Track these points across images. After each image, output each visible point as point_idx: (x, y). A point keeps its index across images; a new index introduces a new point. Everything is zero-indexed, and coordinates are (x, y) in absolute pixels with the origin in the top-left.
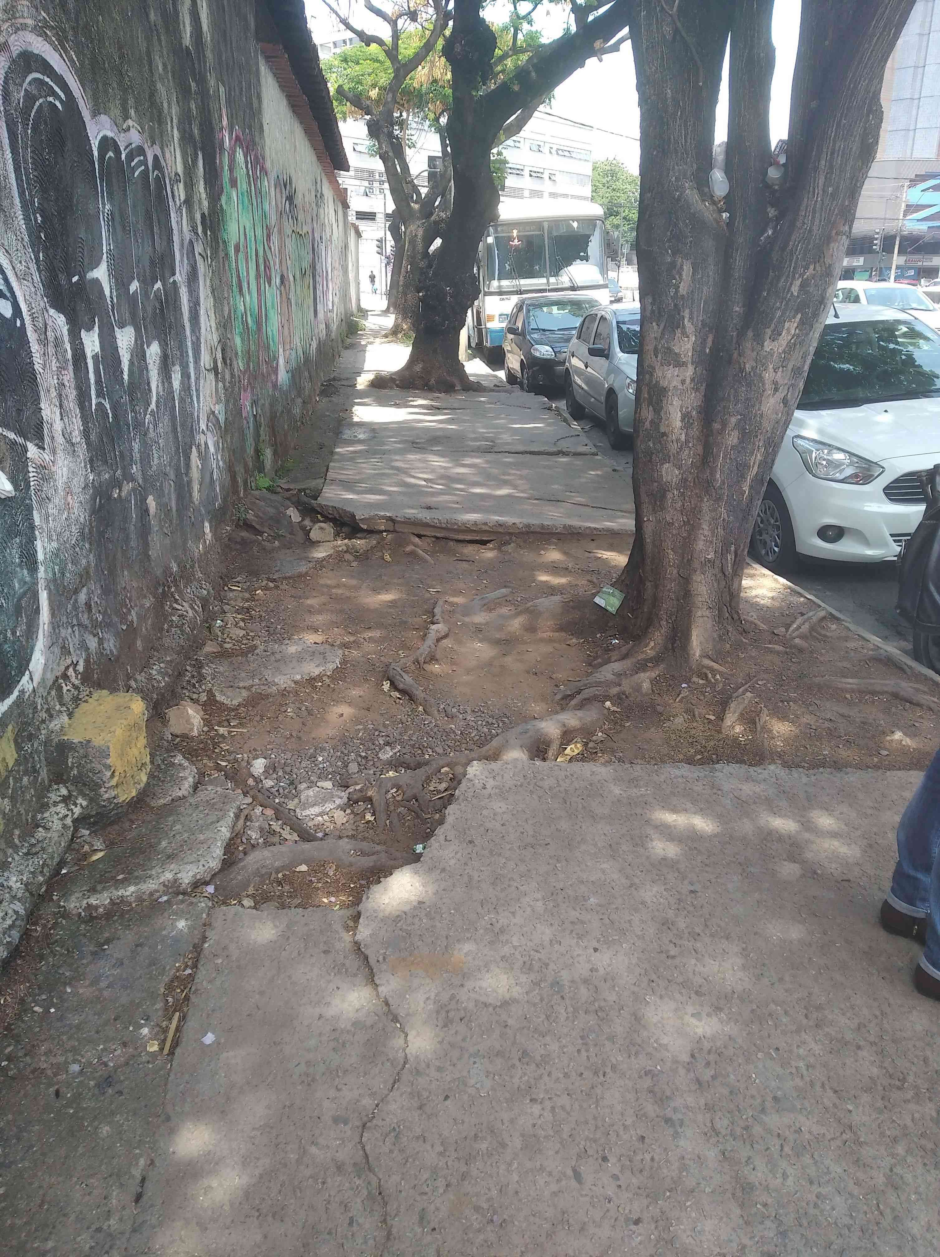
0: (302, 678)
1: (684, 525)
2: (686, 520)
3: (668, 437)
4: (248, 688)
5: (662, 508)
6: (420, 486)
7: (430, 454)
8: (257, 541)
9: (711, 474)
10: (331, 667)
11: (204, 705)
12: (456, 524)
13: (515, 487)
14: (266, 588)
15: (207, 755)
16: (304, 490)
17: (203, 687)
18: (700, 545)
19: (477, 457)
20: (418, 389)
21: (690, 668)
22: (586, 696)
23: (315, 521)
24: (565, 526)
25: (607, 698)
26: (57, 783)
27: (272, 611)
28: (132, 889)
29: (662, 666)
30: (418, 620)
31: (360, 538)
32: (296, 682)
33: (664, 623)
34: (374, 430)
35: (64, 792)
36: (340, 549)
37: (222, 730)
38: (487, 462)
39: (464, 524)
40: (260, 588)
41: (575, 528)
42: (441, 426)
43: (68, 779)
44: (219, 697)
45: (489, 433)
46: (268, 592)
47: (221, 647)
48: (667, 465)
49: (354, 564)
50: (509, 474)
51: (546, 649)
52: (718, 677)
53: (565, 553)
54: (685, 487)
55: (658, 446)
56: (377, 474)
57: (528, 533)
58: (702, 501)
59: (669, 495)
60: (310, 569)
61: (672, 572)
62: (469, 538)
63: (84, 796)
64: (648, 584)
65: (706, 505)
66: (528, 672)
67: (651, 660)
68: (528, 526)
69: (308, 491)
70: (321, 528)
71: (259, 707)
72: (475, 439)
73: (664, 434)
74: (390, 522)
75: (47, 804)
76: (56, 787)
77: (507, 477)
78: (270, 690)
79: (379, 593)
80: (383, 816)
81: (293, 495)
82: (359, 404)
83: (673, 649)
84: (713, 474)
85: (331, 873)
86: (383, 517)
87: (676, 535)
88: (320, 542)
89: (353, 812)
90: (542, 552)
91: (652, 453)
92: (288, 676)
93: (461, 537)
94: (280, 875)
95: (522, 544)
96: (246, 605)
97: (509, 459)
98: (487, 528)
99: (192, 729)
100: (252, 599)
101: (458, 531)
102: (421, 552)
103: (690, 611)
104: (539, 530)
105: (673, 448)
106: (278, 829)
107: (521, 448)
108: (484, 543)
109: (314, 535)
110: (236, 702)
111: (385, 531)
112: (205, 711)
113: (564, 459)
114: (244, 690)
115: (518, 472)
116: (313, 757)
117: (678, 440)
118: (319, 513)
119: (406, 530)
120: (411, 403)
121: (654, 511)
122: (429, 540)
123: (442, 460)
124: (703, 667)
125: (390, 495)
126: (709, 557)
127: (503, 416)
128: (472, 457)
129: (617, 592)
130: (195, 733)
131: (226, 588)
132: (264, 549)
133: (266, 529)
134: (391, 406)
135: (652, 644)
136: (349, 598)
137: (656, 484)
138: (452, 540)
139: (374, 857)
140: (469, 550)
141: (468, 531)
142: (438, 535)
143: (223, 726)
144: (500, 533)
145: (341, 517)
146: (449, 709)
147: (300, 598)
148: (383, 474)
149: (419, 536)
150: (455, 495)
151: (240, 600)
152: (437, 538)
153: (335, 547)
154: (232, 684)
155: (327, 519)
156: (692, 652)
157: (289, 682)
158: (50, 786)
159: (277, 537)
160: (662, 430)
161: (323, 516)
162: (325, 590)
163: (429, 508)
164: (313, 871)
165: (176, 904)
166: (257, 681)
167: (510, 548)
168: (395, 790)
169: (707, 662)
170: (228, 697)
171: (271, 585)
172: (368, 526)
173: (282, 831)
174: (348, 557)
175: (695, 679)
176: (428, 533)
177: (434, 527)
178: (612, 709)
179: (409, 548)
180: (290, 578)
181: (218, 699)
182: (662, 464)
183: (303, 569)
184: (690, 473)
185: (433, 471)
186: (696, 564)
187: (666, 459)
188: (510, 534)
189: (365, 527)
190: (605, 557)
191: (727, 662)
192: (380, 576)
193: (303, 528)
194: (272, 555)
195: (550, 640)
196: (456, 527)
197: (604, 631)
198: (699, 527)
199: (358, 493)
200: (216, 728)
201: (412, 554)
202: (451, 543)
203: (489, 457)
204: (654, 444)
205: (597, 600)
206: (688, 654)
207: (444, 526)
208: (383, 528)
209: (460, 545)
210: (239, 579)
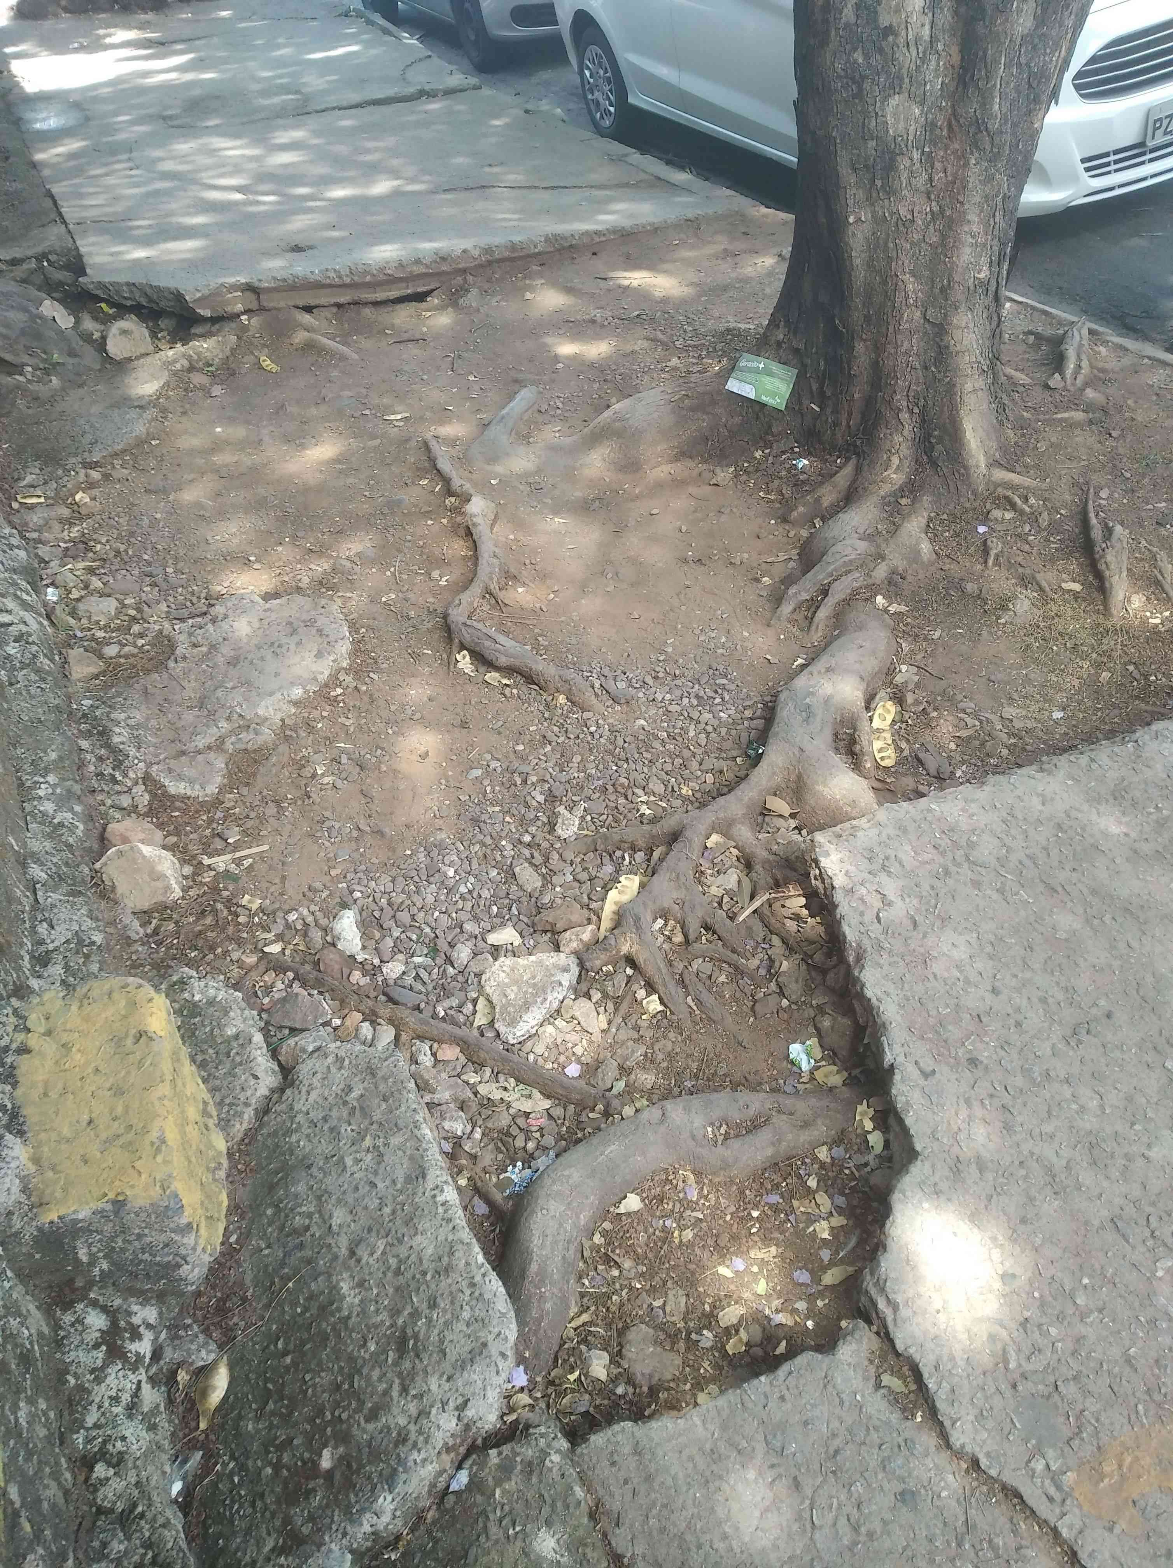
0: (306, 692)
1: (933, 219)
2: (936, 209)
3: (896, 35)
4: (218, 746)
5: (890, 192)
6: (236, 203)
7: (210, 135)
8: (18, 387)
9: (983, 105)
10: (344, 650)
11: (151, 812)
12: (366, 272)
13: (395, 174)
14: (91, 485)
15: (230, 939)
16: (44, 256)
17: (132, 775)
18: (966, 255)
19: (296, 127)
20: (104, 11)
21: (975, 493)
22: (841, 596)
23: (106, 320)
24: (547, 239)
25: (874, 589)
26: (68, 1306)
27: (132, 534)
28: (386, 1502)
29: (926, 499)
30: (415, 491)
31: (204, 336)
32: (296, 703)
33: (905, 416)
34: (77, 106)
35: (97, 1321)
36: (178, 366)
37: (221, 862)
38: (316, 133)
39: (381, 270)
40: (78, 488)
41: (564, 238)
42: (189, 76)
43: (90, 1284)
44: (175, 788)
45: (280, 77)
46: (95, 492)
47: (101, 656)
48: (895, 100)
49: (217, 390)
50: (368, 151)
51: (680, 503)
52: (1032, 501)
53: (569, 290)
54: (933, 143)
55: (877, 61)
56: (148, 195)
57: (490, 263)
58: (966, 164)
59: (903, 163)
60: (150, 422)
61: (912, 317)
62: (394, 294)
63: (145, 1299)
64: (860, 347)
65: (974, 174)
66: (685, 561)
67: (901, 492)
68: (488, 251)
69: (53, 258)
70: (124, 332)
71: (260, 782)
72: (265, 93)
73: (889, 30)
74: (248, 293)
75: (81, 1388)
76: (68, 1318)
77: (369, 158)
78: (260, 740)
79: (303, 446)
80: (677, 992)
81: (32, 272)
82: (18, 56)
83: (934, 464)
84: (985, 104)
85: (693, 1195)
86: (234, 288)
87: (918, 244)
88: (129, 360)
89: (605, 995)
90: (528, 296)
91: (863, 78)
92: (278, 695)
93: (381, 296)
94: (598, 1239)
95: (486, 286)
96: (75, 532)
97: (347, 122)
98: (422, 270)
99: (168, 888)
100: (77, 515)
101: (373, 286)
102: (325, 341)
103: (951, 386)
104: (507, 254)
105: (907, 58)
106: (497, 1095)
107: (355, 97)
108: (420, 297)
109: (116, 347)
110: (212, 789)
111: (243, 313)
112: (160, 826)
113: (434, 106)
114: (212, 755)
115: (381, 144)
116: (432, 871)
117: (918, 39)
118: (102, 300)
119: (282, 304)
120: (108, 41)
121: (870, 201)
122: (326, 313)
123: (238, 142)
124: (997, 485)
125: (206, 235)
126: (982, 275)
127: (281, 40)
128: (285, 128)
129: (775, 367)
130: (177, 893)
131: (15, 505)
132: (37, 399)
133: (26, 359)
134: (76, 50)
135: (895, 461)
136: (254, 469)
137: (872, 144)
138: (366, 304)
139: (765, 1135)
140: (402, 316)
141: (392, 281)
142: (342, 300)
143: (218, 853)
144: (444, 273)
145: (151, 300)
146: (610, 685)
147: (165, 492)
148: (157, 193)
149: (308, 309)
150: (310, 210)
151: (57, 527)
152: (339, 306)
153: (167, 364)
154: (180, 747)
155: (123, 309)
156: (972, 462)
157: (285, 707)
158: (56, 1326)
159: (49, 369)
160: (884, 20)
161: (112, 304)
162: (200, 461)
163: (297, 249)
164: (653, 1202)
165: (498, 1482)
166: (223, 724)
167: (472, 298)
168: (660, 922)
169: (1000, 475)
170: (191, 782)
171: (95, 475)
172: (213, 309)
173: (506, 1096)
174: (198, 379)
175: (996, 514)
176: (323, 301)
177: (330, 286)
178: (892, 609)
179: (301, 337)
180: (124, 451)
181: (172, 790)
182: (886, 98)
183: (140, 429)
184: (941, 108)
185: (237, 170)
186: (958, 294)
187: (894, 86)
188: (464, 271)
189: (207, 313)
190: (635, 283)
191: (1026, 466)
192: (281, 407)
193: (87, 338)
194: (59, 407)
195: (677, 484)
196: (368, 278)
197: (768, 445)
198: (962, 219)
199: (146, 241)
200: (206, 861)
201: (309, 347)
202: (367, 311)
203: (314, 122)
204: (866, 56)
205: (733, 385)
206: (966, 468)
207: (347, 280)
208: (239, 307)
209: (383, 310)
210: (29, 479)
